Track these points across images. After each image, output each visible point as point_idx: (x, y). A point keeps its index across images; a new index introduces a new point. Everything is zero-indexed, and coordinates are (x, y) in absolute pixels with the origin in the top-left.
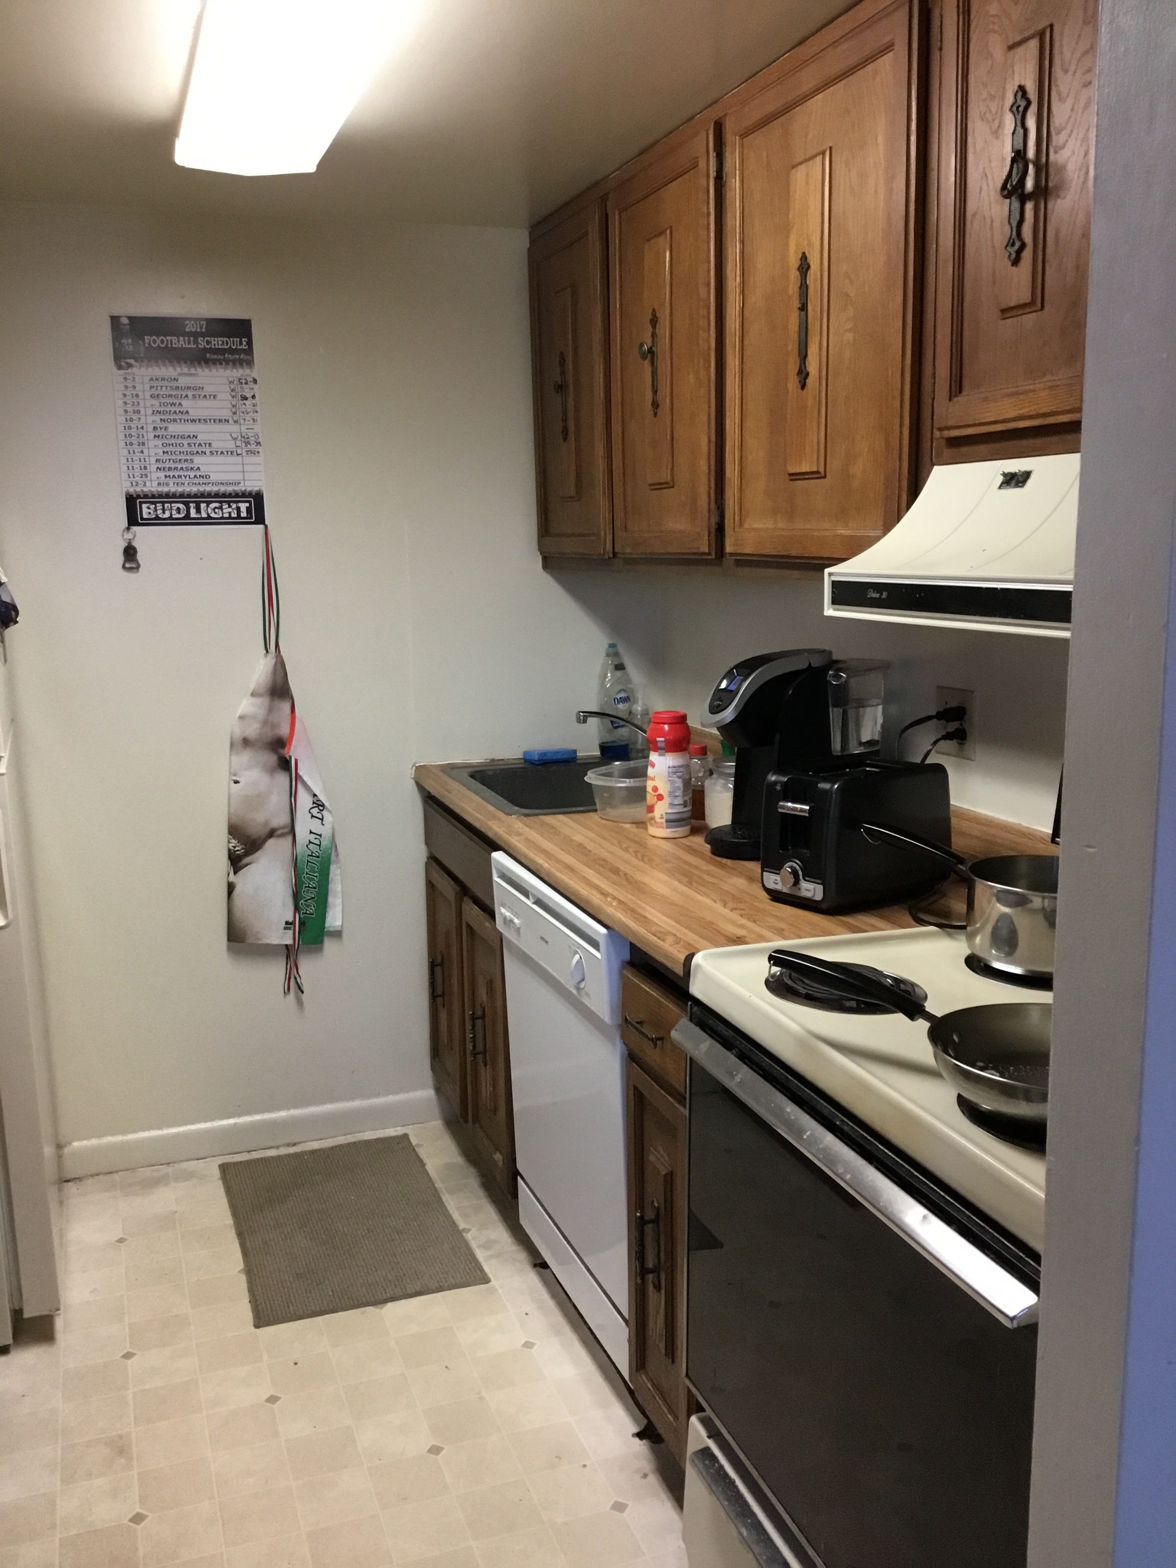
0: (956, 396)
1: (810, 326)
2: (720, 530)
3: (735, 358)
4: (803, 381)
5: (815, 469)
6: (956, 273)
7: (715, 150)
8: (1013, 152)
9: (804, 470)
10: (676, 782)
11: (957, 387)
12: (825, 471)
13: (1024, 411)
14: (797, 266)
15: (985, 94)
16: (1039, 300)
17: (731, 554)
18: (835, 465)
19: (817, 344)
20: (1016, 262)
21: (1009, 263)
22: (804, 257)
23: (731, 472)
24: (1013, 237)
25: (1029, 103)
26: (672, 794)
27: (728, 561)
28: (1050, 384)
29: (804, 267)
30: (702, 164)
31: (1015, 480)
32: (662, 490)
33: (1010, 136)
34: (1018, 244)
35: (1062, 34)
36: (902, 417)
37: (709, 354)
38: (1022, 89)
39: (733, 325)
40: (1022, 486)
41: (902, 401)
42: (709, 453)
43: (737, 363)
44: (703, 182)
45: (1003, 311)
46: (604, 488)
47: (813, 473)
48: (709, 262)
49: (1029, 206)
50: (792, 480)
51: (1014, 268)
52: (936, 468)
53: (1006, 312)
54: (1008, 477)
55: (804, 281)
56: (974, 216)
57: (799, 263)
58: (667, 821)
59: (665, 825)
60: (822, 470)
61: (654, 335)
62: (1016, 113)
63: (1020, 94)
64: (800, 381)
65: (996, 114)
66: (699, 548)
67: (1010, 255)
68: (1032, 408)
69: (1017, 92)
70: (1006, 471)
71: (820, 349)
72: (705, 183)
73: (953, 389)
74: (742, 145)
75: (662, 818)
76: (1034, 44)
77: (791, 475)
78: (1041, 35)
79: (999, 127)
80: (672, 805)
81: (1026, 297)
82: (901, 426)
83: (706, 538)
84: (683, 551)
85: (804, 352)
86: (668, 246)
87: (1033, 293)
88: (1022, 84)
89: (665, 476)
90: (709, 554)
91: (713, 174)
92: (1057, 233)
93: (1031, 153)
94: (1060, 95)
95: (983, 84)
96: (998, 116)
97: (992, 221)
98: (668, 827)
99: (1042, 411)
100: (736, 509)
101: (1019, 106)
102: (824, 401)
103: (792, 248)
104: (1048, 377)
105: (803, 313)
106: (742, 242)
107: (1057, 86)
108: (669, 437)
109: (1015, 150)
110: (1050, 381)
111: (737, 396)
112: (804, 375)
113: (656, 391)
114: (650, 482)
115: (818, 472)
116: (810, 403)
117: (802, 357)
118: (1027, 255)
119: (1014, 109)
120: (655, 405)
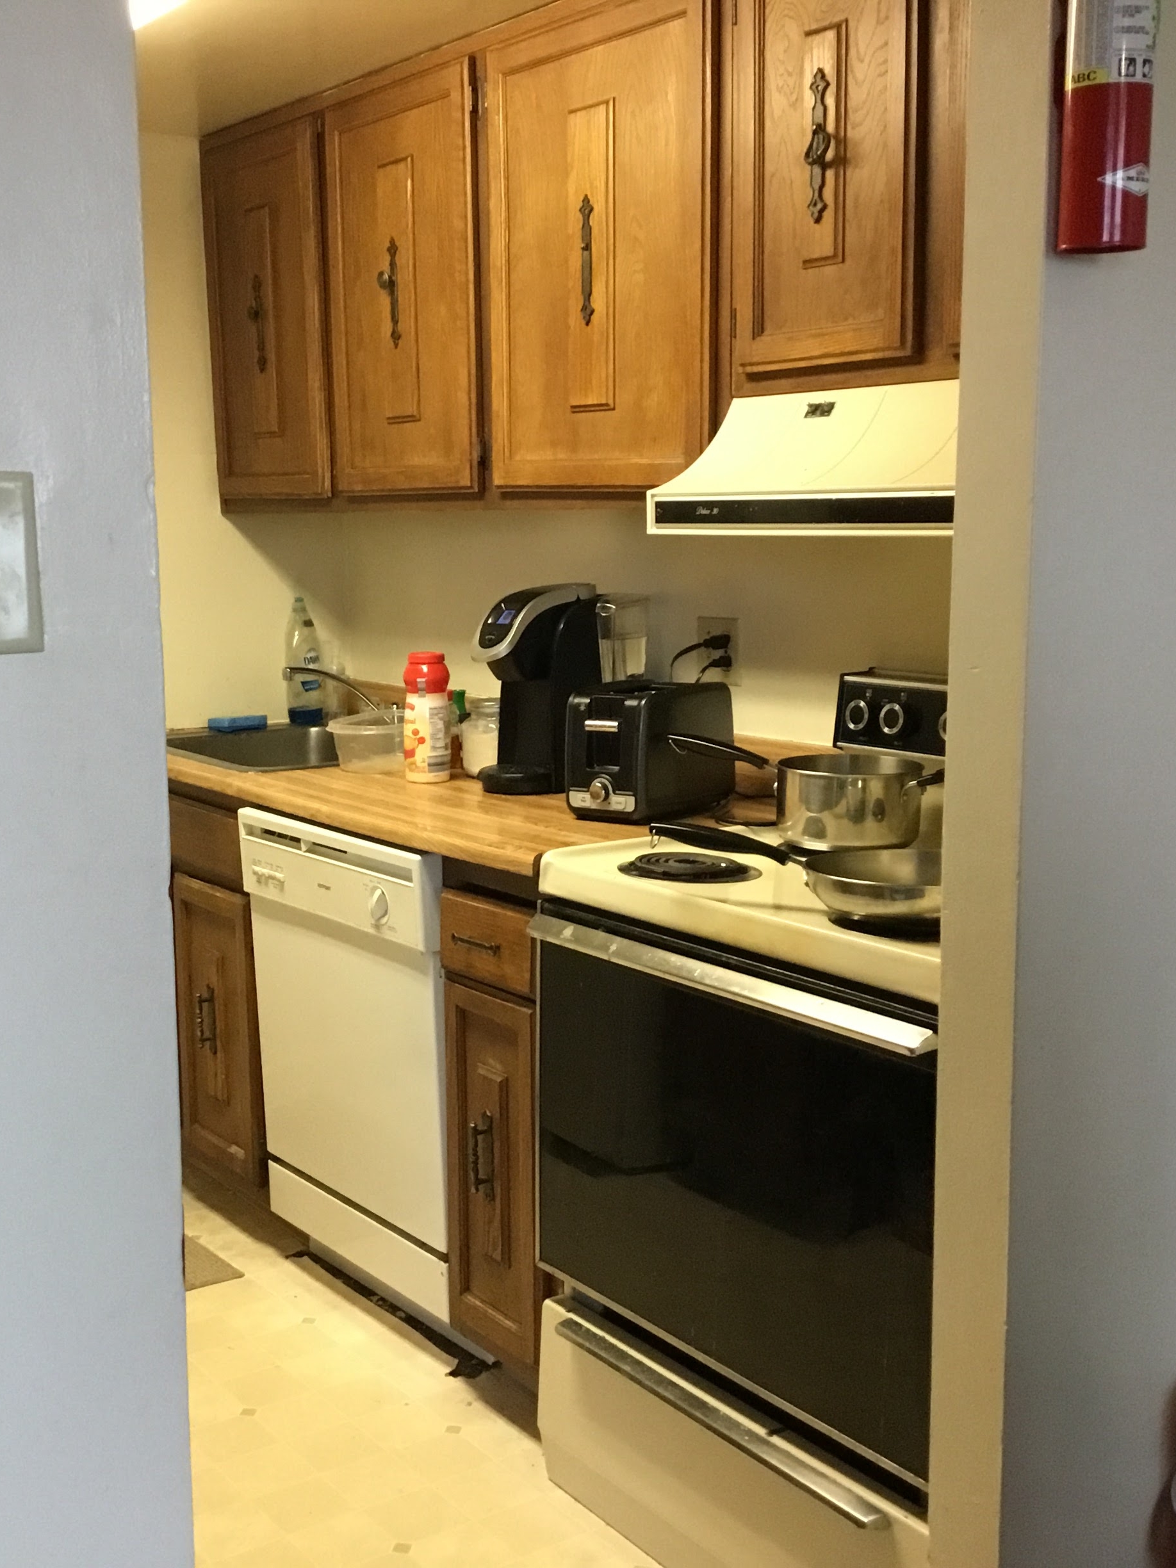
0: (759, 335)
1: (594, 266)
2: (484, 464)
3: (502, 291)
4: (588, 317)
5: (604, 402)
6: (757, 225)
7: (470, 84)
8: (813, 124)
9: (590, 402)
10: (437, 724)
11: (759, 328)
12: (614, 404)
13: (831, 350)
14: (578, 208)
15: (781, 70)
16: (840, 254)
17: (499, 487)
18: (625, 399)
19: (604, 283)
20: (818, 220)
21: (812, 221)
22: (586, 200)
23: (499, 403)
24: (815, 198)
25: (828, 84)
26: (434, 737)
27: (493, 494)
28: (854, 327)
29: (587, 209)
30: (455, 96)
31: (820, 410)
32: (405, 424)
33: (811, 111)
34: (819, 206)
35: (857, 29)
36: (702, 354)
37: (467, 288)
38: (821, 71)
39: (499, 260)
40: (828, 415)
41: (702, 339)
42: (470, 386)
43: (504, 297)
44: (457, 115)
45: (805, 262)
46: (321, 422)
47: (602, 405)
48: (465, 194)
49: (830, 174)
50: (574, 412)
51: (816, 225)
52: (736, 402)
53: (808, 263)
54: (813, 408)
55: (586, 222)
56: (773, 175)
57: (581, 204)
58: (430, 765)
59: (427, 768)
60: (611, 402)
61: (393, 265)
62: (816, 91)
63: (819, 75)
64: (584, 318)
65: (794, 88)
66: (458, 482)
67: (812, 214)
68: (837, 347)
69: (817, 73)
70: (811, 402)
71: (607, 288)
72: (459, 114)
73: (756, 331)
74: (505, 83)
75: (424, 762)
76: (831, 35)
77: (573, 407)
78: (838, 26)
79: (797, 100)
80: (434, 748)
81: (828, 250)
82: (702, 361)
83: (468, 471)
84: (437, 486)
85: (589, 289)
86: (410, 173)
87: (835, 249)
88: (821, 67)
89: (411, 410)
90: (471, 487)
91: (468, 107)
92: (856, 200)
93: (831, 127)
94: (856, 81)
95: (780, 61)
96: (797, 89)
97: (792, 182)
98: (430, 771)
99: (847, 350)
100: (506, 441)
101: (818, 86)
102: (611, 337)
103: (571, 188)
104: (850, 321)
105: (586, 253)
106: (507, 178)
107: (852, 71)
108: (414, 369)
109: (815, 122)
110: (852, 324)
111: (504, 330)
112: (588, 312)
113: (397, 322)
114: (388, 416)
115: (607, 405)
116: (596, 338)
117: (587, 296)
118: (828, 215)
119: (814, 87)
120: (396, 336)
